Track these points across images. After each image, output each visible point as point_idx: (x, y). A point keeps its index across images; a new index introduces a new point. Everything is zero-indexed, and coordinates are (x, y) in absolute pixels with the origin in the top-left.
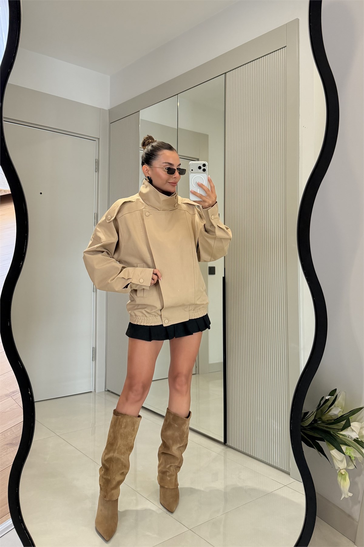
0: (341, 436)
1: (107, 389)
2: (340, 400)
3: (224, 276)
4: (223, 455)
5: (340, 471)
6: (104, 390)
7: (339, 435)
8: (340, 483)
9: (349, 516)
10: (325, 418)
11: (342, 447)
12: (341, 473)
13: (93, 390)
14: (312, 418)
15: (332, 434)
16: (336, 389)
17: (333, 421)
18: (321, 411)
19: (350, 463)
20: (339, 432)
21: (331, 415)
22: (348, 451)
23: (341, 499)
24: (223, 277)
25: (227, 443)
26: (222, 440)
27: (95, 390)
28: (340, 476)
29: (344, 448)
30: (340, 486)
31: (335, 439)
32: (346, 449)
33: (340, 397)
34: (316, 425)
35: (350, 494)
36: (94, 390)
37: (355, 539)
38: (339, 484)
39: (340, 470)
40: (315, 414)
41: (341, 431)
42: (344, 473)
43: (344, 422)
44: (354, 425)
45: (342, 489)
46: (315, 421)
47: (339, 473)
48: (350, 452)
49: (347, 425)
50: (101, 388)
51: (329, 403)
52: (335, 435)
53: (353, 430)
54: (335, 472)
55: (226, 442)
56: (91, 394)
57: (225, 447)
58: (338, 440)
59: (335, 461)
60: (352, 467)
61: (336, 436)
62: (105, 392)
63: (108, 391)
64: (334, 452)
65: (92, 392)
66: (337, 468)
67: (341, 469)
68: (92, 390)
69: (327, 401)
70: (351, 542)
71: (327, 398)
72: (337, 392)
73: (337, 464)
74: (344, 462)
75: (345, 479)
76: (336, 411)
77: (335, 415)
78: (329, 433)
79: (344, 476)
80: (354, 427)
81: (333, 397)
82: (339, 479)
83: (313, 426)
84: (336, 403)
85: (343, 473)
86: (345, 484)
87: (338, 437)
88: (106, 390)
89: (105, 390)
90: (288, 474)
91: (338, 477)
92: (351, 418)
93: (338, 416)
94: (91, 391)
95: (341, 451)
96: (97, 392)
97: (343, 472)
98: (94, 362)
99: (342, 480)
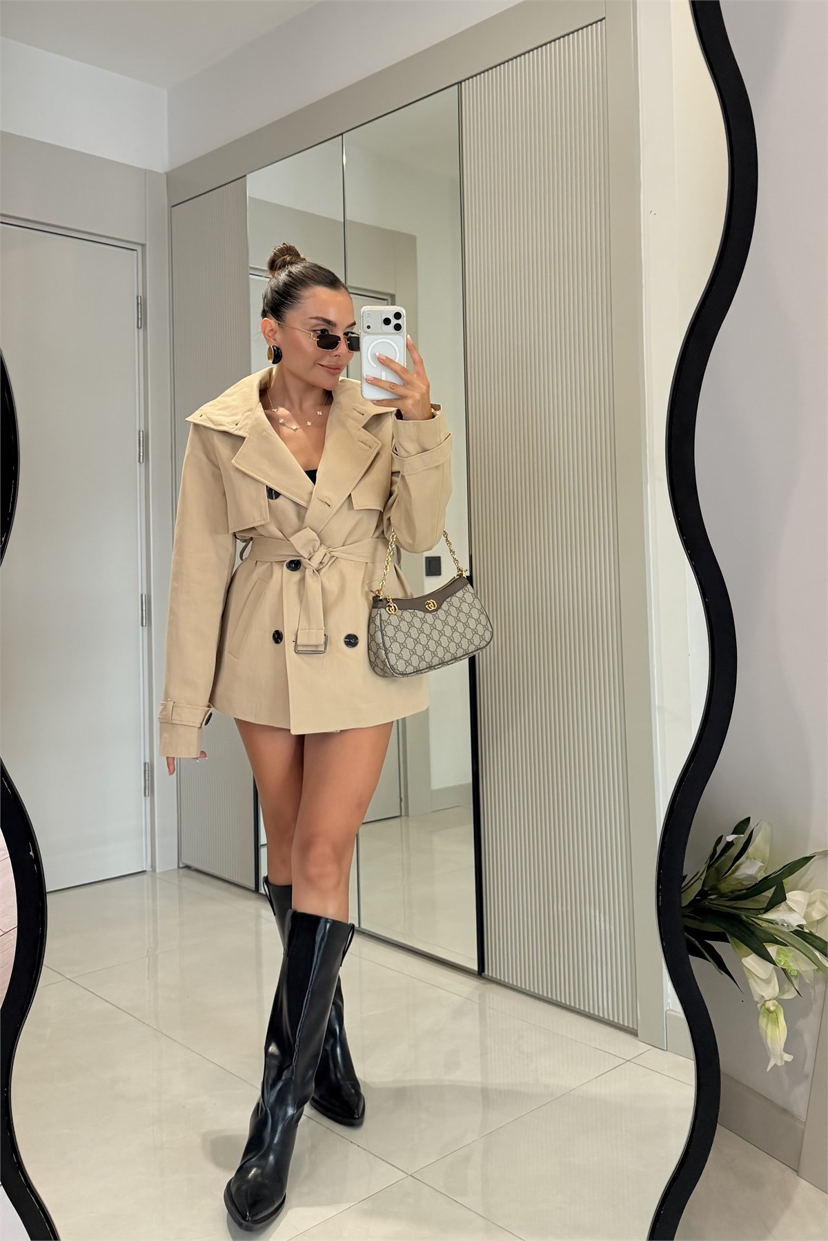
0: (764, 925)
1: (183, 863)
2: (758, 841)
4: (477, 1001)
5: (764, 1005)
6: (176, 866)
7: (759, 922)
8: (766, 1033)
9: (785, 1111)
10: (725, 887)
11: (767, 949)
12: (768, 1010)
13: (148, 868)
14: (697, 887)
15: (745, 922)
16: (748, 819)
17: (745, 891)
18: (717, 870)
19: (787, 986)
20: (760, 916)
21: (741, 877)
22: (782, 958)
23: (768, 1070)
25: (486, 972)
26: (473, 966)
28: (763, 1016)
29: (772, 950)
30: (766, 1040)
31: (753, 933)
32: (778, 953)
33: (760, 834)
34: (707, 903)
35: (788, 1058)
36: (152, 867)
37: (799, 1162)
38: (764, 1033)
39: (765, 1001)
40: (703, 877)
41: (765, 913)
42: (775, 1007)
43: (769, 893)
44: (794, 898)
45: (770, 1046)
46: (703, 894)
47: (761, 1007)
48: (787, 959)
49: (779, 899)
50: (167, 861)
51: (734, 851)
52: (751, 922)
53: (791, 910)
54: (752, 1009)
55: (483, 971)
56: (145, 877)
57: (482, 982)
58: (759, 933)
59: (752, 983)
60: (790, 995)
61: (753, 925)
62: (179, 873)
63: (188, 867)
64: (752, 962)
65: (145, 871)
66: (756, 999)
67: (767, 999)
68: (146, 866)
69: (729, 845)
70: (790, 1171)
71: (730, 838)
72: (752, 824)
73: (757, 989)
74: (773, 983)
75: (776, 1022)
76: (751, 869)
77: (751, 876)
78: (736, 918)
79: (775, 1014)
80: (795, 902)
81: (744, 837)
82: (763, 1022)
83: (699, 908)
84: (750, 850)
85: (772, 1008)
86: (776, 1034)
87: (757, 926)
88: (181, 866)
89: (179, 867)
90: (634, 1033)
91: (760, 1020)
92: (787, 882)
93: (756, 878)
94: (144, 869)
95: (766, 957)
96: (157, 871)
97: (771, 1005)
98: (148, 799)
99: (770, 1026)
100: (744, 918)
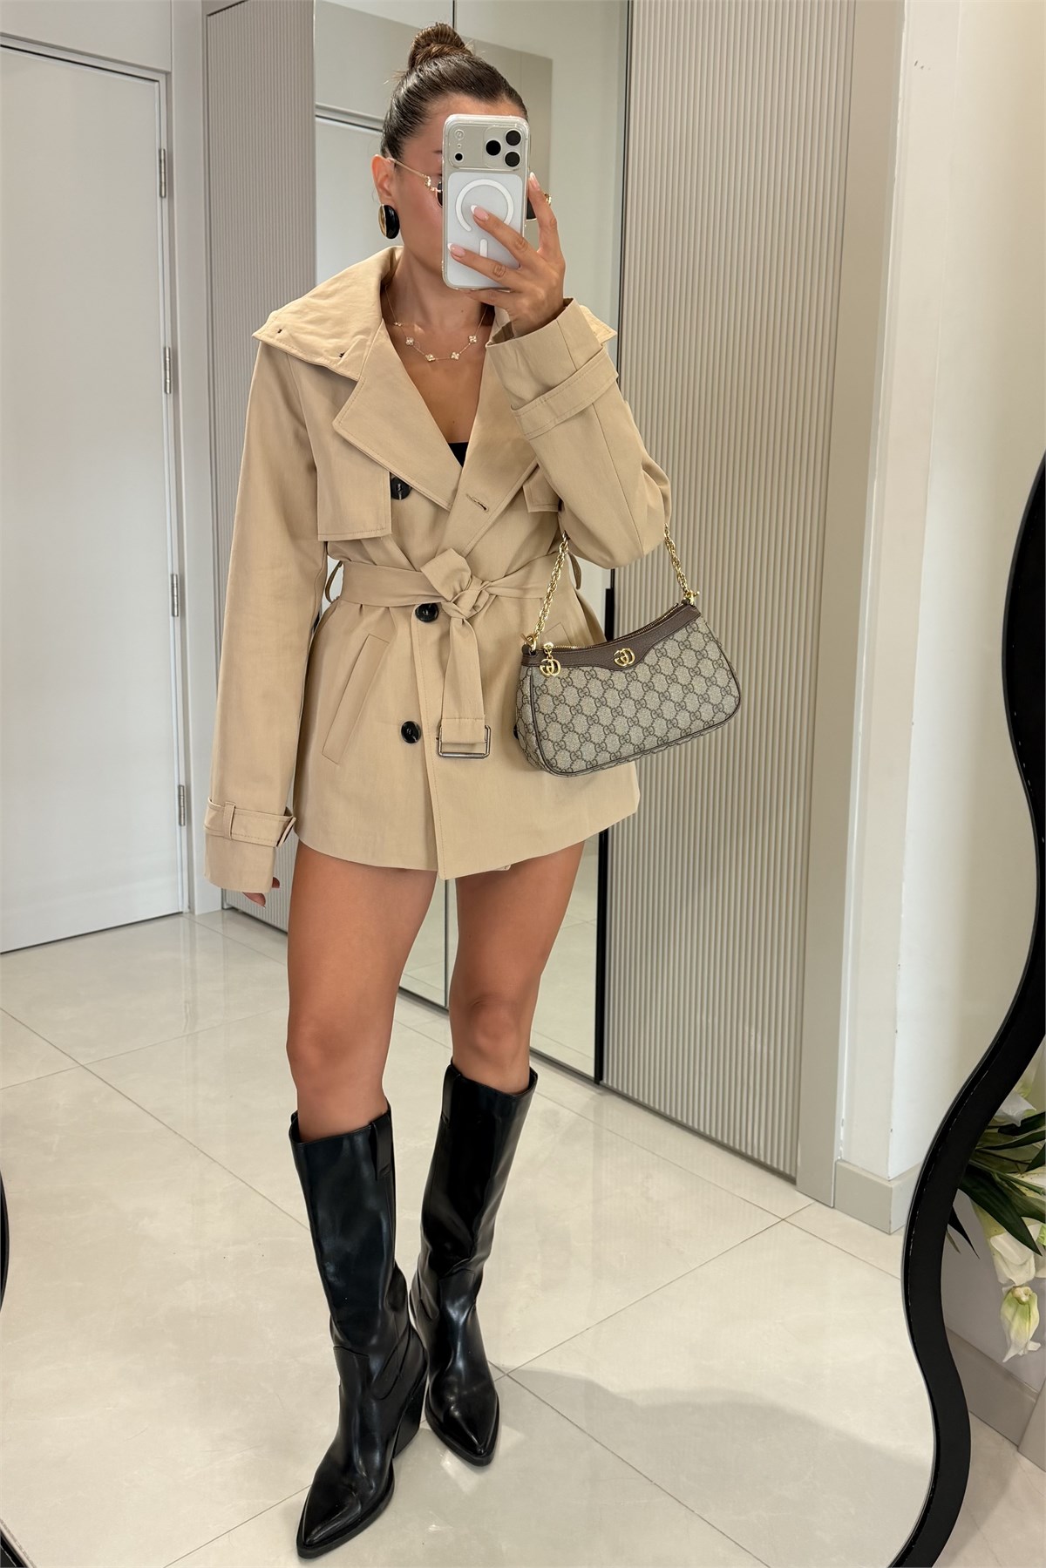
1: (228, 905)
3: (609, 587)
4: (592, 1118)
5: (1012, 1292)
6: (220, 908)
7: (1018, 1186)
8: (1010, 1325)
11: (1029, 1228)
12: (1019, 1300)
13: (185, 909)
15: (998, 1183)
20: (1016, 1176)
23: (1004, 1361)
24: (607, 590)
25: (605, 1081)
26: (591, 1072)
27: (191, 907)
28: (1010, 1305)
29: (1034, 1228)
30: (1008, 1330)
31: (1010, 1202)
32: (1042, 1230)
35: (1034, 1347)
36: (189, 907)
37: (1022, 1437)
38: (1007, 1323)
39: (1015, 1287)
41: (1026, 1171)
42: (1028, 1298)
45: (1013, 1338)
47: (1008, 1293)
50: (208, 900)
52: (1006, 1185)
54: (994, 1290)
55: (601, 1078)
56: (180, 919)
57: (598, 1091)
58: (1017, 1204)
59: (998, 1262)
61: (1010, 1191)
62: (223, 916)
63: (233, 909)
64: (1003, 1242)
65: (182, 913)
66: (1003, 1282)
67: (1016, 1284)
68: (183, 907)
70: (1006, 1443)
73: (1005, 1269)
74: (1027, 1265)
75: (1027, 1315)
78: (987, 1177)
79: (1027, 1306)
82: (1008, 1311)
85: (1024, 1299)
86: (1023, 1323)
87: (1014, 1192)
88: (225, 907)
89: (223, 908)
90: (791, 1180)
91: (1004, 1310)
94: (181, 910)
95: (1024, 1238)
96: (197, 913)
97: (1022, 1293)
98: (184, 828)
99: (1017, 1318)
100: (997, 1179)
